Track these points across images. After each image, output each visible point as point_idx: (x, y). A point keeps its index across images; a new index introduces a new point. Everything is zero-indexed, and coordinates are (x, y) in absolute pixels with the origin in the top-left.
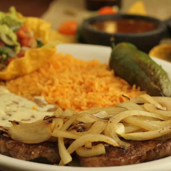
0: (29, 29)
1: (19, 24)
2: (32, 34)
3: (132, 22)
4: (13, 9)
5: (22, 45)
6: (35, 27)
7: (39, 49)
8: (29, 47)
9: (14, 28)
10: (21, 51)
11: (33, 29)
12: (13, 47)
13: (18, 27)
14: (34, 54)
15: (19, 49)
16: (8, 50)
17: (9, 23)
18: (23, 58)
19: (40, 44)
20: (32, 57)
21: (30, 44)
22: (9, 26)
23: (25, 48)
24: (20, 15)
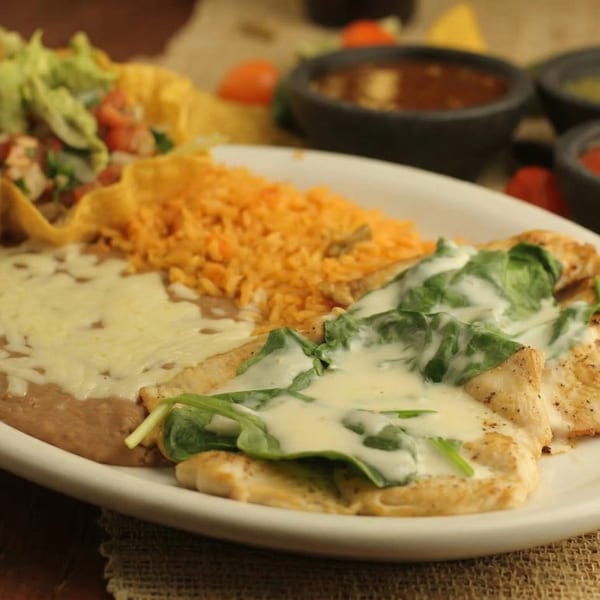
0: (131, 99)
1: (102, 83)
2: (138, 113)
3: (435, 71)
4: (81, 40)
5: (112, 148)
6: (146, 92)
7: (162, 159)
8: (133, 152)
9: (87, 97)
10: (110, 164)
11: (140, 99)
12: (85, 154)
13: (100, 93)
14: (149, 174)
15: (103, 158)
16: (73, 163)
17: (72, 82)
18: (116, 187)
19: (163, 143)
20: (140, 183)
21: (134, 144)
22: (74, 92)
23: (120, 157)
24: (103, 58)
